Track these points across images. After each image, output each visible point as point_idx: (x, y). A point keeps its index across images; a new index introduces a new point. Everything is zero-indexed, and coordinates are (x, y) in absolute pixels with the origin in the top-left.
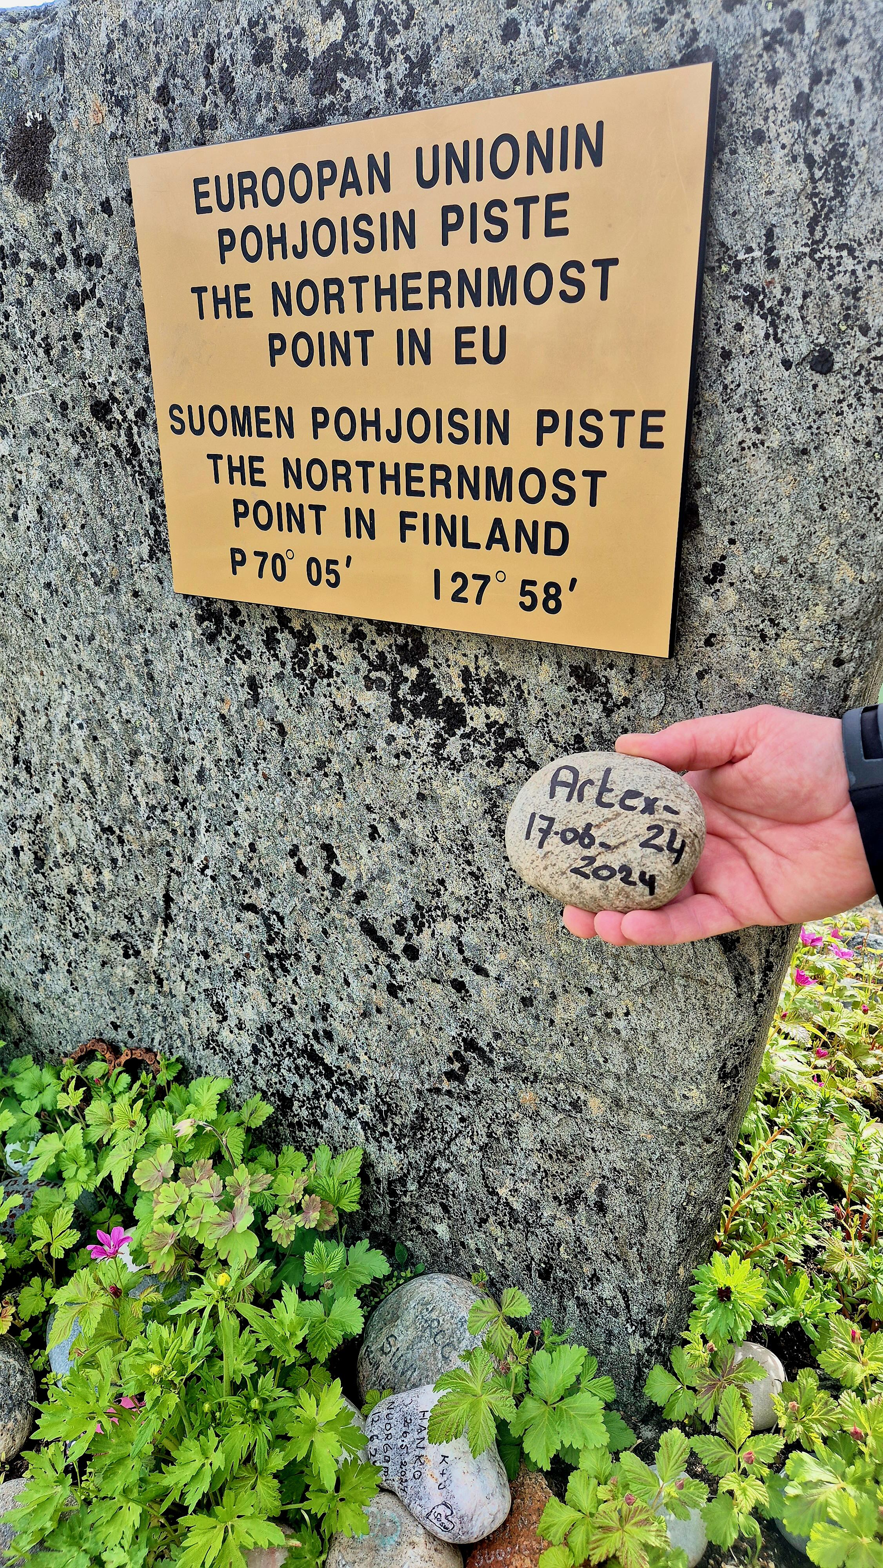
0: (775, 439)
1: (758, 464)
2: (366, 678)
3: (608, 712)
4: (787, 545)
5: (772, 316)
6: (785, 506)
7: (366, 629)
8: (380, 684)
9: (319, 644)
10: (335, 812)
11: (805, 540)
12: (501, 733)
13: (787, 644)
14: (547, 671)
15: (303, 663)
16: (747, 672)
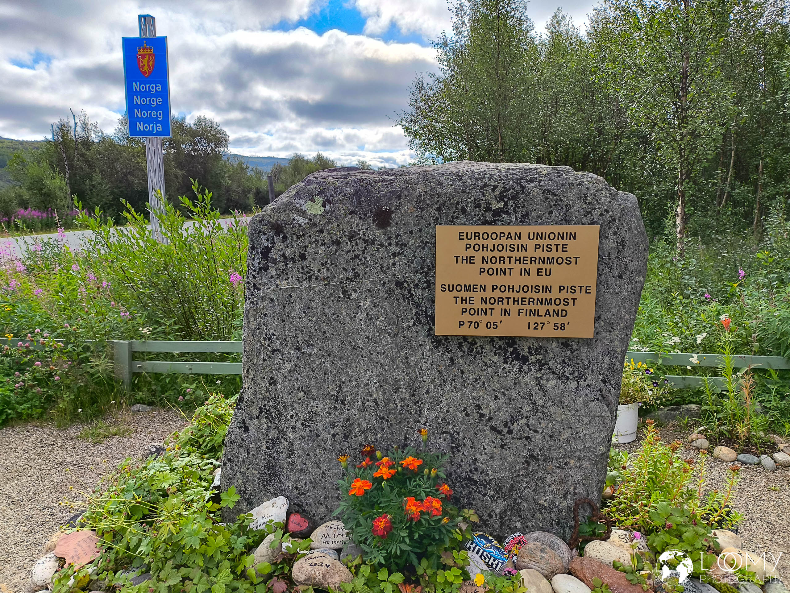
0: (611, 291)
1: (608, 296)
2: (495, 353)
3: (572, 353)
4: (615, 311)
5: (610, 268)
6: (614, 304)
7: (495, 339)
8: (499, 354)
9: (478, 345)
10: (481, 393)
11: (619, 311)
12: (540, 362)
13: (616, 332)
14: (554, 345)
15: (472, 351)
16: (607, 339)
